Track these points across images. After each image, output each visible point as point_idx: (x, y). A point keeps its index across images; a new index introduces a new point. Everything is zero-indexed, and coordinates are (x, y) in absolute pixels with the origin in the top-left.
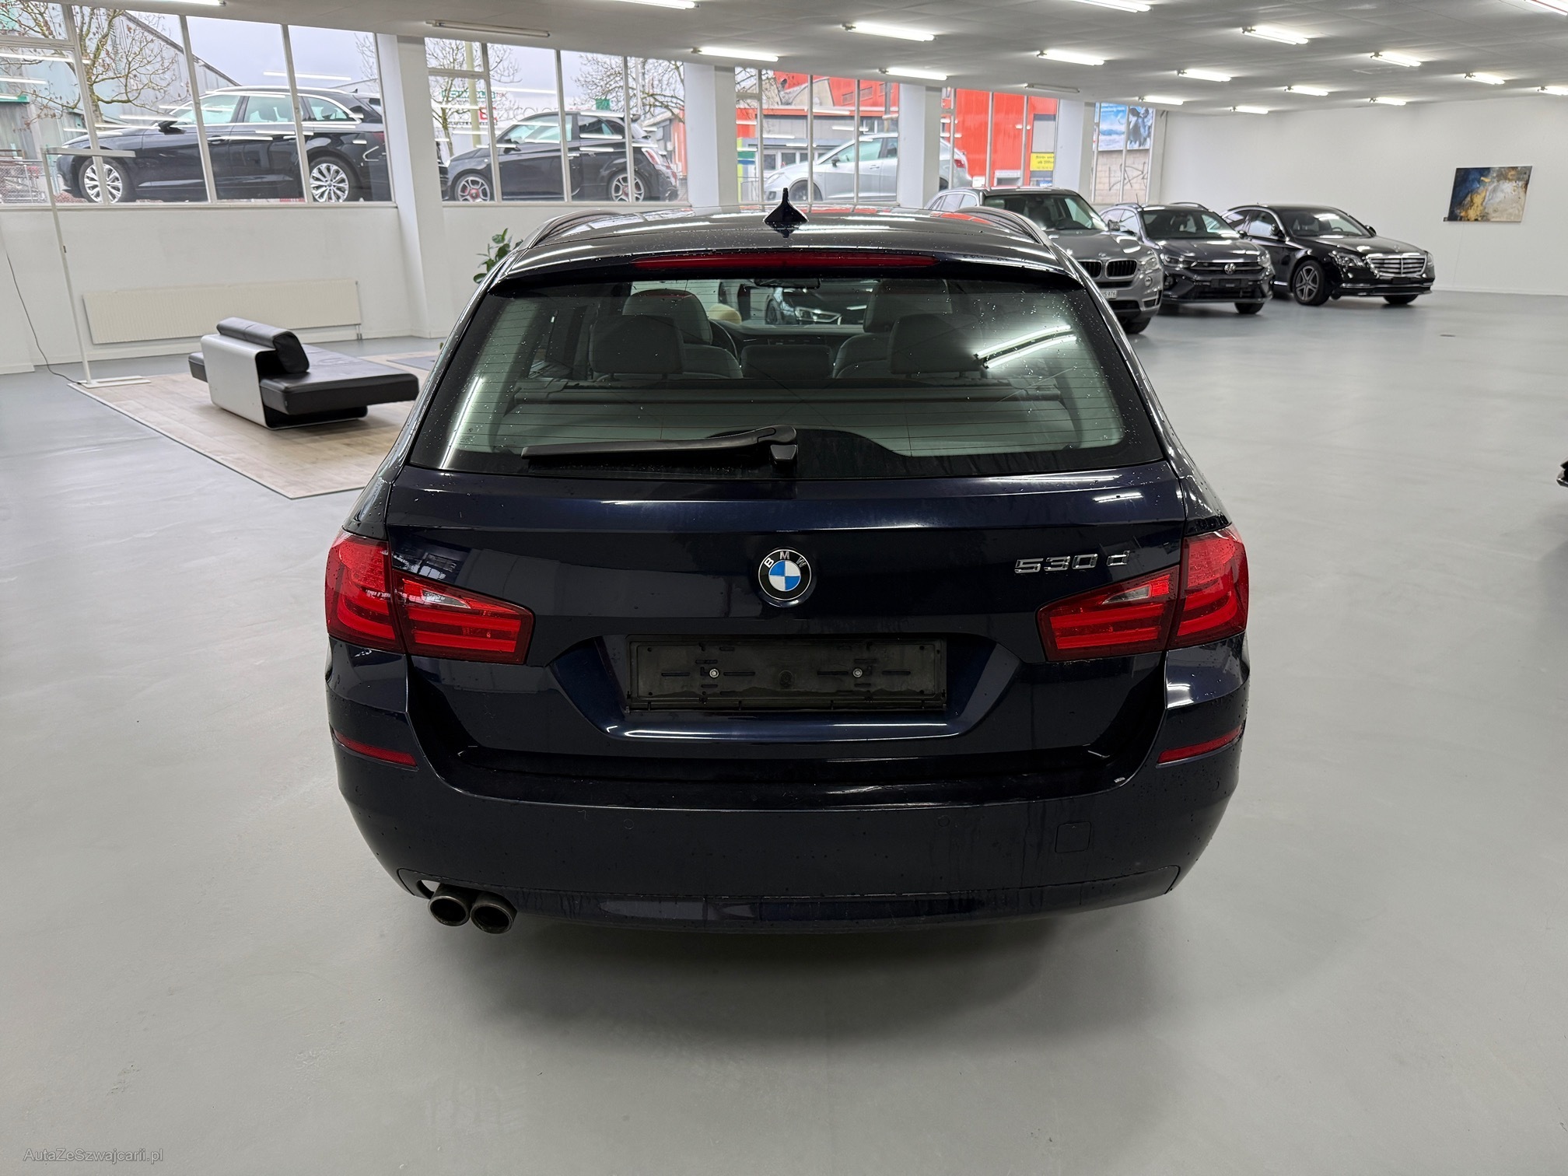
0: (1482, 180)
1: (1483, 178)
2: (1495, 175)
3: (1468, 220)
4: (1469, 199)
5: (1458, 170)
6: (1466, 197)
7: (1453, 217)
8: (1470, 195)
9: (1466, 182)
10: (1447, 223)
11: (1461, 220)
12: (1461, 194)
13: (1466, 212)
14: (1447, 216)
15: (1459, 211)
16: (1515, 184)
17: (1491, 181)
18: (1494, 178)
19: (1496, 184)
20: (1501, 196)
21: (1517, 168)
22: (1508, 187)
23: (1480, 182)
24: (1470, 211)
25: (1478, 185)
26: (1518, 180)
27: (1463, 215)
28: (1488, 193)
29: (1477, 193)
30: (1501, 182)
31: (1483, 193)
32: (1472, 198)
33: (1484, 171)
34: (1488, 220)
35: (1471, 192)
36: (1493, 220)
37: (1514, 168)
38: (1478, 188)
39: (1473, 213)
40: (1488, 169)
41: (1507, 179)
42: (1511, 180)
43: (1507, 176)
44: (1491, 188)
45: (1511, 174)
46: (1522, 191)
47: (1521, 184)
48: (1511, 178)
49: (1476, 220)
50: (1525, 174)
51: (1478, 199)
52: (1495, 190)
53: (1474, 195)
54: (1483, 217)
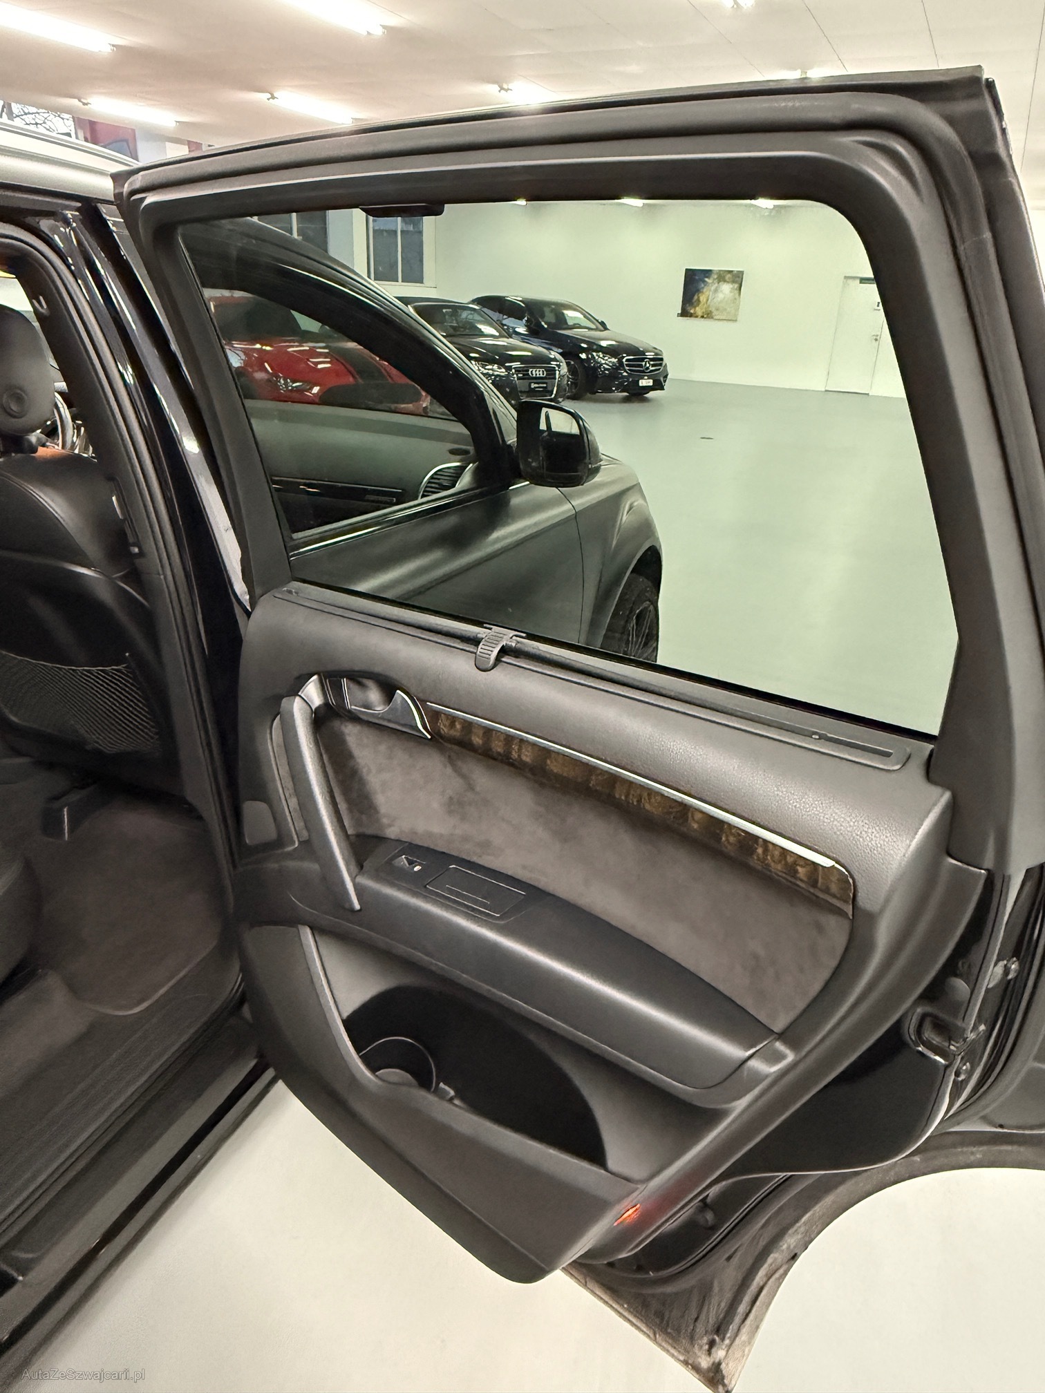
0: (705, 281)
1: (706, 279)
2: (716, 277)
3: (697, 317)
4: (696, 297)
5: (687, 271)
6: (694, 296)
7: (685, 313)
8: (697, 294)
9: (694, 281)
10: (680, 318)
11: (691, 316)
12: (690, 292)
13: (695, 309)
14: (680, 312)
15: (689, 308)
16: (731, 286)
17: (713, 282)
18: (714, 279)
19: (716, 285)
20: (720, 296)
21: (732, 271)
22: (726, 289)
23: (704, 282)
24: (697, 308)
25: (703, 285)
26: (733, 282)
27: (692, 311)
28: (711, 293)
29: (702, 292)
30: (720, 283)
31: (707, 293)
32: (699, 297)
33: (707, 273)
34: (712, 318)
35: (698, 291)
36: (715, 317)
37: (730, 272)
38: (703, 288)
39: (699, 310)
40: (710, 271)
41: (725, 281)
42: (728, 282)
43: (724, 277)
44: (713, 288)
45: (728, 276)
46: (737, 292)
47: (736, 286)
48: (728, 280)
49: (702, 317)
50: (739, 277)
51: (703, 298)
52: (716, 291)
53: (700, 295)
54: (708, 314)
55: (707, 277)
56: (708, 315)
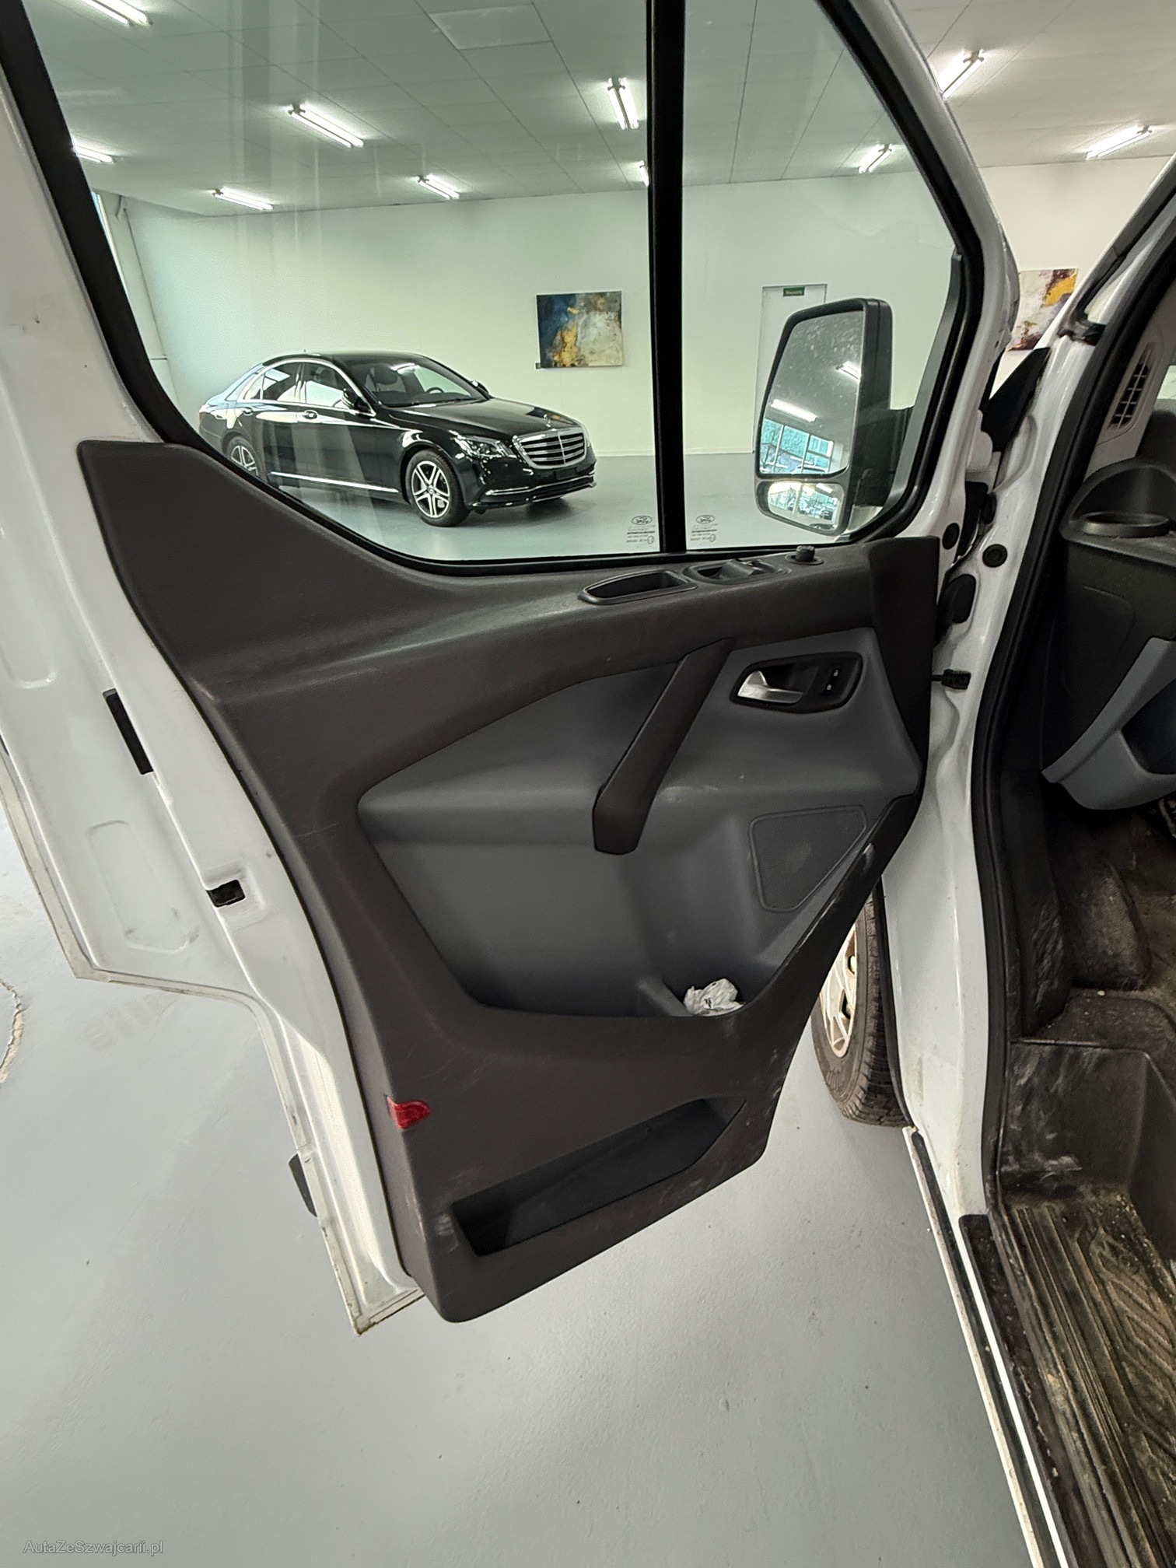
0: (570, 312)
1: (569, 309)
2: (582, 304)
3: (564, 366)
4: (558, 337)
5: (540, 298)
6: (555, 335)
7: (546, 363)
8: (559, 333)
9: (552, 313)
10: (543, 369)
11: (556, 366)
12: (550, 331)
13: (560, 356)
14: (539, 361)
15: (551, 354)
16: (607, 317)
17: (579, 313)
18: (582, 308)
19: (585, 316)
20: (593, 332)
21: (605, 293)
22: (600, 321)
23: (567, 313)
24: (563, 354)
25: (567, 319)
26: (610, 309)
27: (556, 358)
28: (579, 329)
29: (566, 328)
30: (592, 313)
31: (574, 330)
32: (563, 338)
33: (568, 299)
34: (586, 365)
35: (560, 328)
36: (590, 364)
37: (602, 295)
38: (567, 322)
39: (567, 357)
40: (573, 295)
41: (596, 309)
42: (601, 311)
43: (596, 305)
44: (581, 322)
45: (602, 300)
46: (615, 324)
47: (613, 315)
48: (600, 307)
49: (573, 365)
50: (616, 301)
51: (569, 339)
52: (586, 325)
53: (565, 333)
54: (581, 360)
55: (572, 306)
56: (579, 363)
